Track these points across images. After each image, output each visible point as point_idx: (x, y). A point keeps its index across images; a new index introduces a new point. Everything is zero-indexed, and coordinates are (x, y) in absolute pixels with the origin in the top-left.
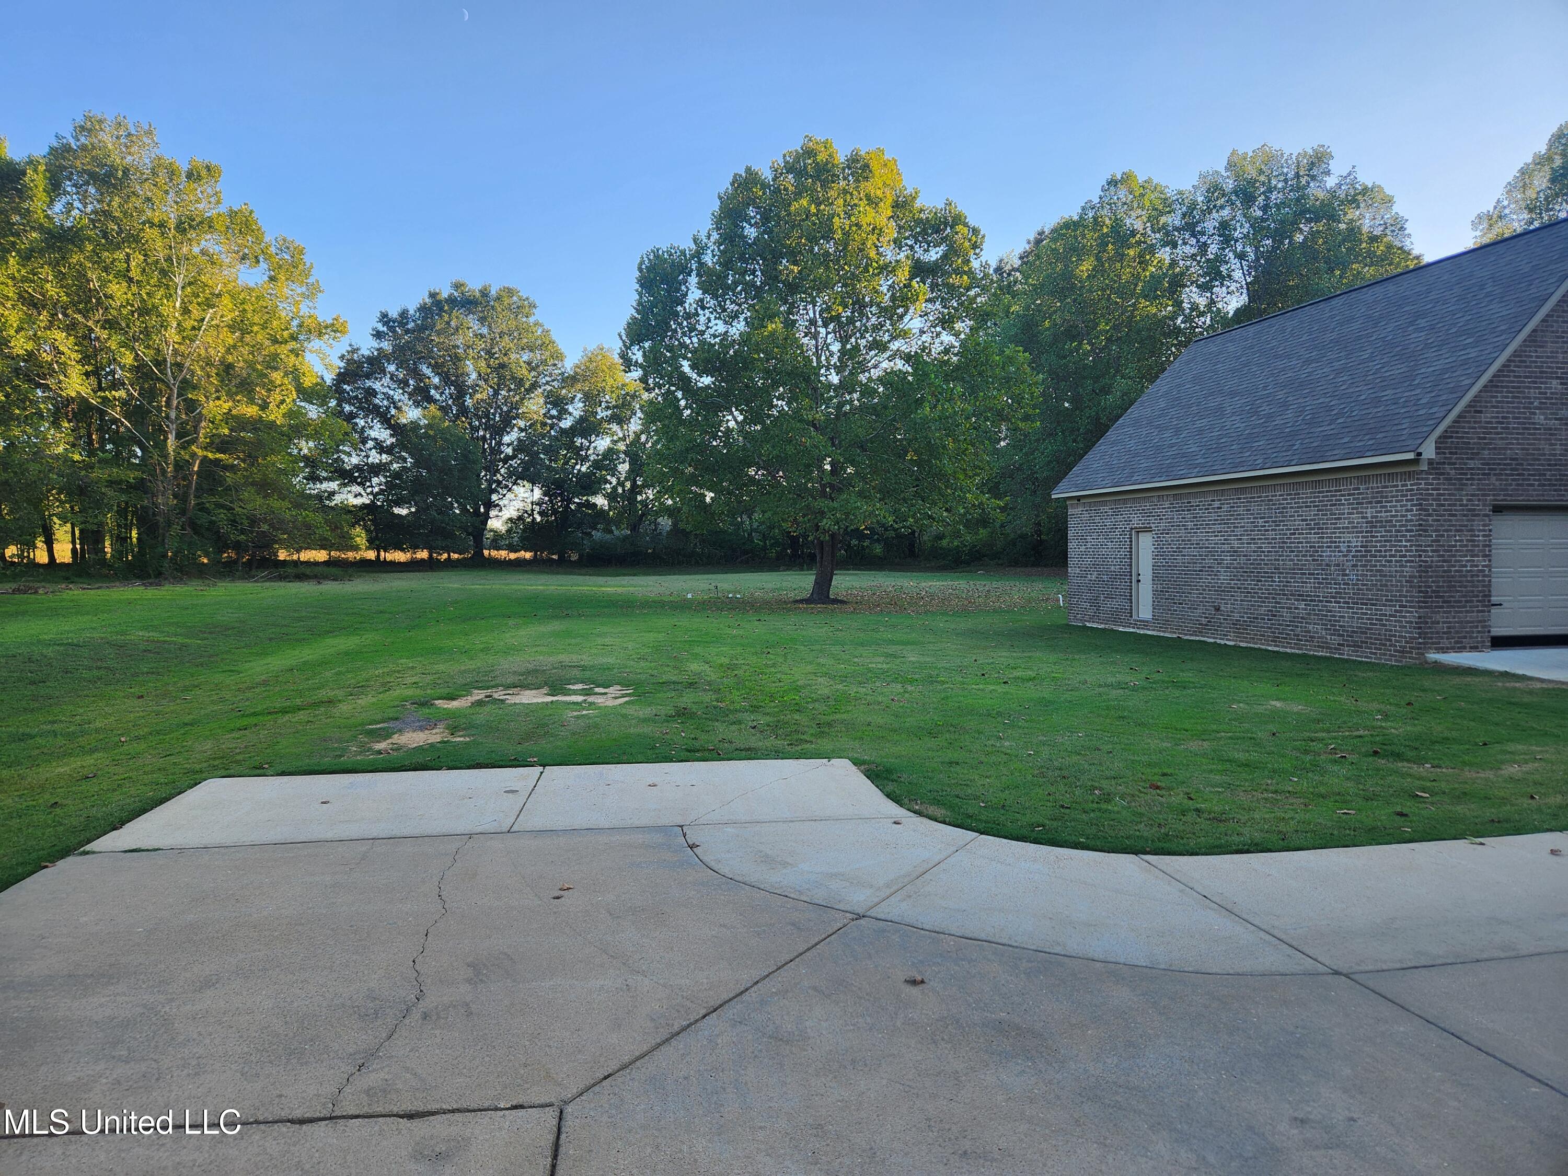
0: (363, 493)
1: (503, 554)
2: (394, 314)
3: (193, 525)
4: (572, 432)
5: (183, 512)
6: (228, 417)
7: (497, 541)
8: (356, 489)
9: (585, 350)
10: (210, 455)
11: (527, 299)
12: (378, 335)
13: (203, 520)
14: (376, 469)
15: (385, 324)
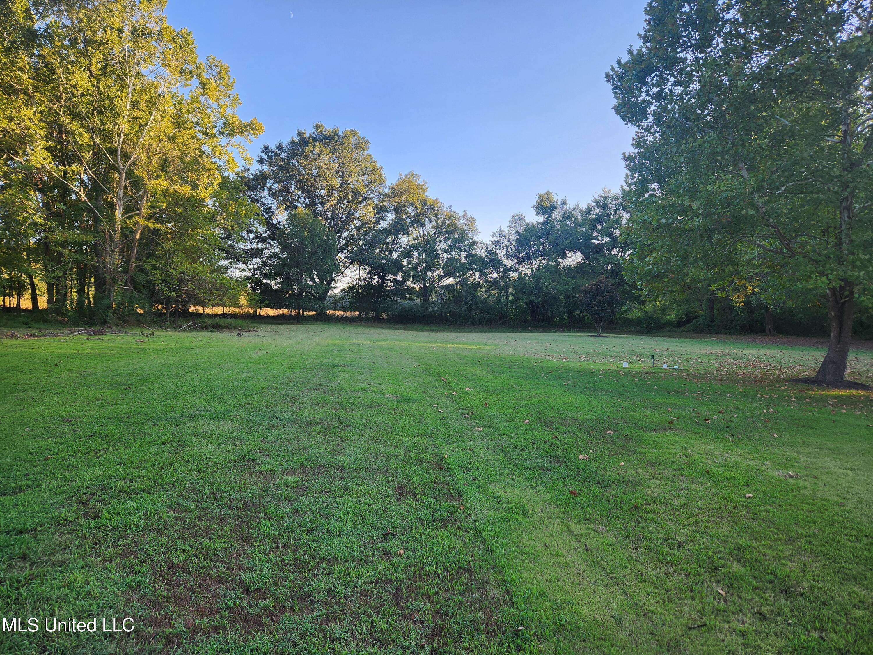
0: (246, 269)
1: (339, 313)
2: (273, 147)
3: (134, 283)
4: (387, 232)
5: (126, 272)
6: (165, 193)
7: (336, 303)
8: (242, 266)
9: (400, 175)
10: (150, 225)
11: (363, 138)
12: (261, 161)
13: (142, 279)
14: (257, 253)
15: (267, 154)
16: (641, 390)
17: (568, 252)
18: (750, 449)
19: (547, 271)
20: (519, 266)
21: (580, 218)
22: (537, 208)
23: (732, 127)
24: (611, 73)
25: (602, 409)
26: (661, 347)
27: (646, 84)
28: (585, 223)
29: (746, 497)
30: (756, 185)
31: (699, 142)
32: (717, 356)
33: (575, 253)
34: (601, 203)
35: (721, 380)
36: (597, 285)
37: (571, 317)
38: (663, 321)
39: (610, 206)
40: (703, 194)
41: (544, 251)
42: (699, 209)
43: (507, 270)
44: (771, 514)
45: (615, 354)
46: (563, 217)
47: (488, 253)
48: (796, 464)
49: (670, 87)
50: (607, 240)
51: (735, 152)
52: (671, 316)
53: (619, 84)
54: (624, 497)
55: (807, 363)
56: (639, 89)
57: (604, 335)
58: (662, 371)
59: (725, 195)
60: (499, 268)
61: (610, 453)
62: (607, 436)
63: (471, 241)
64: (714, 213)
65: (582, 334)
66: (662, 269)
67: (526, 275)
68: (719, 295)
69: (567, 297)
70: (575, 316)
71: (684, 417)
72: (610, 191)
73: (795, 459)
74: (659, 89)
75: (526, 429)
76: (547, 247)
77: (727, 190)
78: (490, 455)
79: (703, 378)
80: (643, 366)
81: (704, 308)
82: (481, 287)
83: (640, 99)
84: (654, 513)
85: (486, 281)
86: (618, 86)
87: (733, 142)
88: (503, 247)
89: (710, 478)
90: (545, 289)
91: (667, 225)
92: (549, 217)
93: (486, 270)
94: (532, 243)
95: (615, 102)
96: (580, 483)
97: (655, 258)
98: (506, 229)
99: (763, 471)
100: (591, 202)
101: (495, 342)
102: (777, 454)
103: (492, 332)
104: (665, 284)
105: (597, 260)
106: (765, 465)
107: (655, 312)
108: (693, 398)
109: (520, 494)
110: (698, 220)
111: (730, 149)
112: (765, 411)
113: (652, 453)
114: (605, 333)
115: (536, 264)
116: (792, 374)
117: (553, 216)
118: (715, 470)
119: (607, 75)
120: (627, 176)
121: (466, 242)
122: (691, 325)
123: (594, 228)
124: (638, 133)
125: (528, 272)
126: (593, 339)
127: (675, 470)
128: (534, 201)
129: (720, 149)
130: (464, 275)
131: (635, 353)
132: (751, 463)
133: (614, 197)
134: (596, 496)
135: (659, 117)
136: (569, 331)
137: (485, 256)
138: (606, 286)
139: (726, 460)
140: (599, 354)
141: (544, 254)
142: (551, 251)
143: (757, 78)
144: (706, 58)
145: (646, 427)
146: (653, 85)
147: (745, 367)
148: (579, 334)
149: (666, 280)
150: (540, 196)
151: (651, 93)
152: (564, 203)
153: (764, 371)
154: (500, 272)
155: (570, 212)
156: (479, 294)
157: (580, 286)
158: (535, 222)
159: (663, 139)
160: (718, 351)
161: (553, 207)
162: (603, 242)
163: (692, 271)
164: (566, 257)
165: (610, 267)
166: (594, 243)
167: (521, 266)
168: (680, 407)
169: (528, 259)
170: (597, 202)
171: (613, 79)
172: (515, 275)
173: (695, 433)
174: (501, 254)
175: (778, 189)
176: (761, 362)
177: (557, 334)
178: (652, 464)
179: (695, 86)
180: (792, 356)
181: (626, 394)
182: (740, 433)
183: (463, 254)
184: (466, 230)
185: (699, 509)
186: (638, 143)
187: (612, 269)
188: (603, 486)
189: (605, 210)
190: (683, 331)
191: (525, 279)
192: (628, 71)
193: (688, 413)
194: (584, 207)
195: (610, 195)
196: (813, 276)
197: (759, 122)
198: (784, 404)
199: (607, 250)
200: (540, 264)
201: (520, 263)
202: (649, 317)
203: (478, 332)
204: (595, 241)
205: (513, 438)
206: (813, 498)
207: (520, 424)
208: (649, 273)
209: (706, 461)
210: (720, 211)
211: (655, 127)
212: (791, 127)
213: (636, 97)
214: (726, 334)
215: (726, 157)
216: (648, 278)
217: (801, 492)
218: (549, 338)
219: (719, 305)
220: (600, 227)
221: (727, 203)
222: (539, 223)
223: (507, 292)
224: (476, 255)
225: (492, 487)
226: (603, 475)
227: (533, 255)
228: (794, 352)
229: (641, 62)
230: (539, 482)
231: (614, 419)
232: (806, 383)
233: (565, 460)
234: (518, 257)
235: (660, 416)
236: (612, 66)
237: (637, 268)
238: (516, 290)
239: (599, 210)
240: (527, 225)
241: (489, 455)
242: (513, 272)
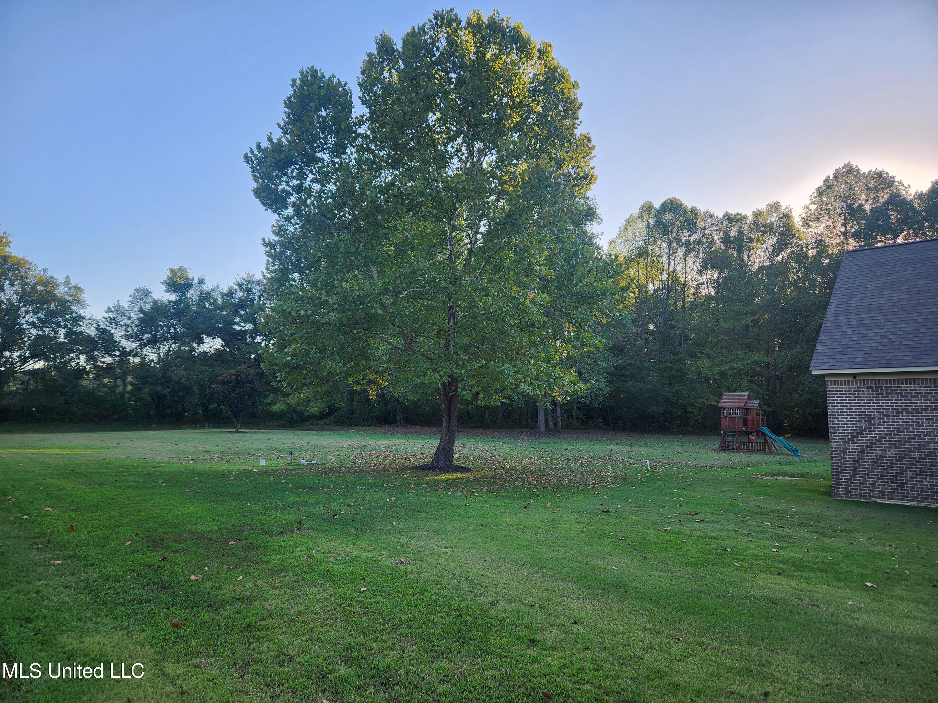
16: (274, 490)
17: (205, 336)
18: (370, 541)
19: (177, 357)
20: (141, 349)
21: (220, 301)
22: (168, 284)
23: (364, 232)
24: (250, 155)
25: (227, 516)
26: (302, 442)
27: (286, 174)
28: (226, 307)
29: (360, 592)
30: (383, 288)
31: (335, 240)
32: (354, 448)
33: (214, 338)
34: (244, 287)
35: (355, 473)
36: (238, 375)
37: (206, 410)
38: (306, 414)
39: (254, 291)
40: (339, 290)
41: (175, 333)
42: (334, 304)
43: (125, 354)
44: (380, 605)
45: (253, 452)
46: (200, 297)
47: (99, 331)
48: (407, 550)
49: (309, 183)
50: (249, 326)
51: (366, 255)
52: (315, 409)
53: (258, 168)
54: (237, 617)
55: (427, 451)
56: (279, 178)
57: (243, 430)
58: (299, 467)
59: (358, 293)
60: (115, 351)
61: (229, 568)
62: (227, 548)
63: (74, 315)
64: (348, 310)
65: (218, 430)
66: (301, 361)
67: (152, 361)
68: (355, 388)
69: (202, 387)
70: (211, 410)
71: (314, 514)
72: (254, 275)
73: (407, 544)
74: (299, 182)
75: (126, 554)
76: (180, 330)
77: (358, 289)
78: (68, 596)
79: (338, 472)
80: (280, 463)
81: (346, 401)
82: (88, 373)
83: (280, 188)
84: (268, 628)
85: (96, 367)
86: (258, 170)
87: (364, 246)
88: (121, 326)
89: (330, 577)
90: (175, 378)
91: (307, 317)
92: (182, 295)
93: (96, 353)
94: (160, 323)
95: (255, 185)
96: (187, 611)
97: (294, 349)
98: (125, 305)
99: (379, 561)
100: (233, 285)
101: (101, 444)
102: (393, 542)
103: (100, 431)
104: (303, 376)
105: (239, 349)
106: (382, 555)
107: (299, 404)
108: (325, 493)
109: (103, 640)
110: (333, 315)
111: (361, 251)
112: (388, 500)
113: (275, 560)
114: (244, 428)
115: (163, 349)
116: (414, 462)
117: (188, 295)
118: (336, 567)
119: (246, 156)
120: (268, 263)
121: (68, 317)
122: (332, 418)
123: (236, 313)
124: (279, 221)
125: (154, 357)
126: (230, 435)
127: (297, 575)
128: (165, 275)
129: (353, 249)
130: (61, 358)
131: (274, 450)
132: (369, 555)
133: (258, 283)
134: (204, 623)
135: (298, 209)
136: (203, 427)
137: (96, 335)
138: (247, 376)
139: (347, 556)
140: (235, 453)
141: (175, 337)
142: (184, 335)
143: (383, 191)
144: (341, 163)
145: (273, 532)
146: (293, 177)
147: (377, 457)
148: (214, 430)
149: (304, 372)
150: (172, 271)
151: (291, 184)
152: (201, 282)
153: (393, 460)
154: (116, 356)
155: (208, 293)
156: (84, 383)
157: (218, 376)
158: (164, 300)
159: (302, 231)
160: (355, 443)
161: (189, 285)
162: (246, 328)
163: (329, 364)
164: (203, 343)
165: (253, 356)
166: (235, 329)
167: (144, 350)
168: (312, 504)
169: (154, 342)
170: (240, 286)
171: (253, 162)
172: (137, 360)
173: (321, 531)
174: (118, 334)
175: (401, 293)
176: (391, 452)
177: (187, 431)
178: (273, 572)
179: (331, 187)
180: (416, 445)
181: (257, 496)
182: (363, 526)
183: (62, 332)
184: (68, 301)
185: (316, 614)
186: (279, 231)
187: (255, 358)
188: (214, 608)
189: (249, 295)
190: (325, 424)
191: (149, 365)
192: (267, 158)
193: (318, 510)
194: (225, 290)
195: (254, 279)
196: (428, 372)
197: (385, 231)
198: (404, 491)
199: (250, 337)
200: (169, 348)
201: (143, 346)
202: (293, 410)
203: (78, 432)
204: (237, 327)
205: (105, 568)
206: (418, 581)
207: (118, 548)
208: (288, 364)
209: (328, 560)
210: (353, 308)
211: (295, 218)
212: (411, 240)
213: (277, 185)
214: (364, 425)
215: (358, 258)
216: (287, 369)
217: (408, 576)
218: (177, 436)
219: (358, 397)
220: (242, 312)
221: (360, 300)
222: (170, 302)
223: (124, 380)
224: (81, 333)
225: (63, 639)
226: (217, 596)
227: (161, 338)
228: (418, 441)
229: (281, 152)
230: (132, 620)
231: (240, 527)
232: (424, 469)
233: (172, 585)
234: (141, 339)
235: (290, 517)
236: (251, 148)
237: (276, 359)
238: (136, 378)
239: (241, 294)
240: (155, 302)
241: (65, 596)
242: (134, 356)
